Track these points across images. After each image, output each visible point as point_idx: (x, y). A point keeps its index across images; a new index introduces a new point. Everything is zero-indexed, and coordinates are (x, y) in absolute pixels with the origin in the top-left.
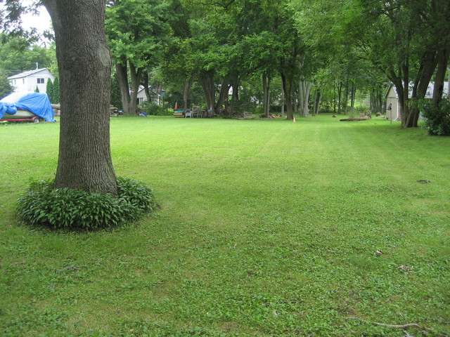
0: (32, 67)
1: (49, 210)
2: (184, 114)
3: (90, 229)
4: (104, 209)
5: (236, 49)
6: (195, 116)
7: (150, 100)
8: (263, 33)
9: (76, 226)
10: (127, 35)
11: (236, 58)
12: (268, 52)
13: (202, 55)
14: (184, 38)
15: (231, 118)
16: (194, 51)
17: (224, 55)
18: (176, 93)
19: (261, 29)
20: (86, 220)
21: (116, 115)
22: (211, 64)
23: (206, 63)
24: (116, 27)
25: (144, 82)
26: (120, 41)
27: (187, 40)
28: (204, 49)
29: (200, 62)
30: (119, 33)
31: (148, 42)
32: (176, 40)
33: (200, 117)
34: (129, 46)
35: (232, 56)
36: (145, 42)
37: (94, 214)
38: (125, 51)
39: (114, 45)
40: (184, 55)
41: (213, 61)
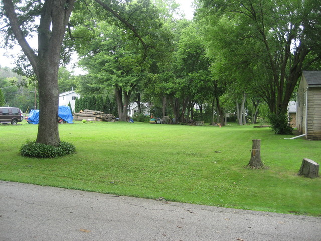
0: (70, 90)
1: (30, 150)
2: (156, 121)
3: (43, 157)
4: (49, 150)
5: (185, 81)
6: (163, 123)
7: (141, 112)
8: (199, 72)
9: (38, 156)
10: (119, 73)
11: (184, 86)
12: (202, 83)
13: (165, 85)
14: (155, 74)
15: (185, 124)
16: (161, 82)
17: (177, 84)
18: (158, 108)
19: (200, 69)
20: (42, 154)
21: (113, 120)
22: (170, 90)
23: (167, 89)
24: (113, 67)
25: (137, 100)
26: (115, 76)
27: (157, 76)
28: (166, 80)
29: (164, 89)
30: (115, 71)
31: (132, 76)
32: (150, 75)
33: (166, 123)
34: (120, 79)
35: (182, 85)
36: (131, 76)
37: (45, 152)
38: (118, 82)
39: (112, 78)
40: (155, 84)
41: (171, 88)
